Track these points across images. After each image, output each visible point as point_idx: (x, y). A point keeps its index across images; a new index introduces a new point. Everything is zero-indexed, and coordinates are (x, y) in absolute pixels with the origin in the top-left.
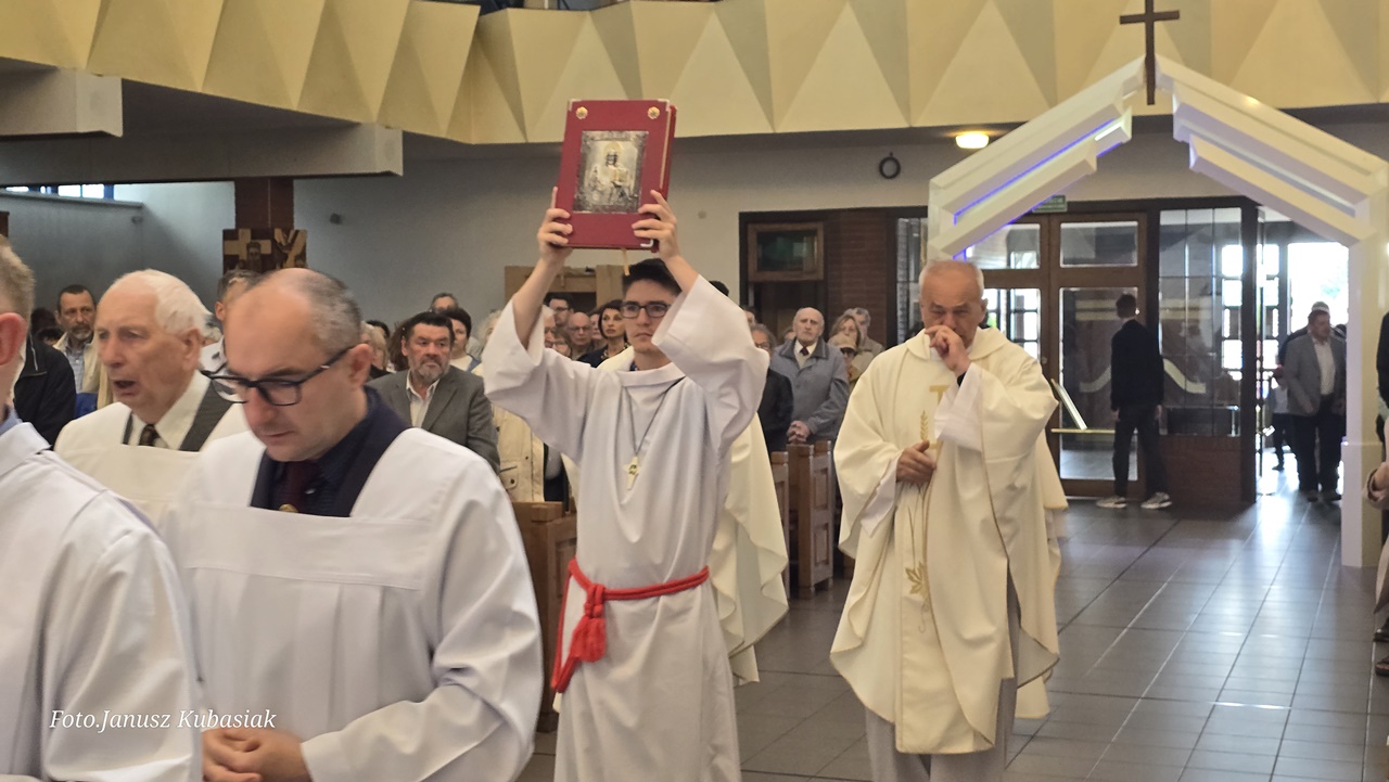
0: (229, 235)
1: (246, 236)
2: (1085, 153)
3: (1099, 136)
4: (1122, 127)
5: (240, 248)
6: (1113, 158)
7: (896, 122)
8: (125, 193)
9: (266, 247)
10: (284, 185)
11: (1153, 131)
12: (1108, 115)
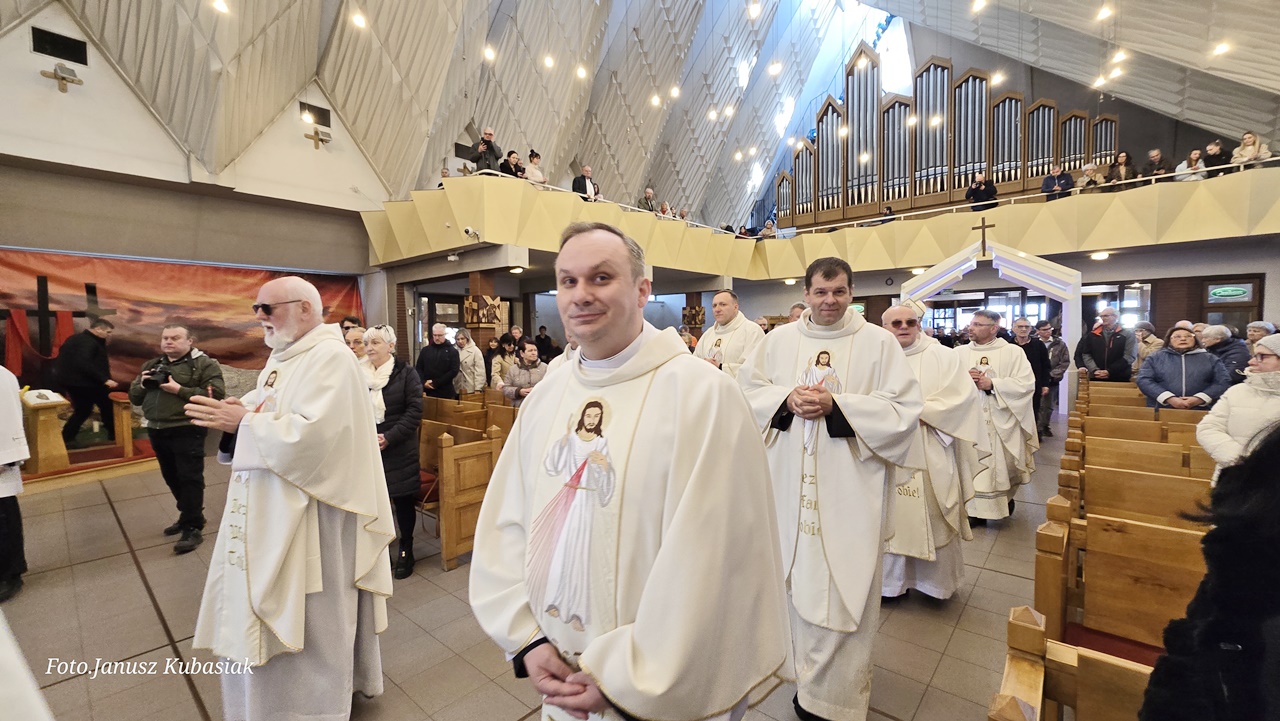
0: (684, 309)
1: (688, 309)
2: (959, 273)
3: (963, 267)
4: (973, 264)
5: (686, 312)
6: (968, 275)
7: (892, 267)
8: (661, 298)
9: (694, 312)
10: (699, 294)
11: (985, 267)
12: (968, 260)
